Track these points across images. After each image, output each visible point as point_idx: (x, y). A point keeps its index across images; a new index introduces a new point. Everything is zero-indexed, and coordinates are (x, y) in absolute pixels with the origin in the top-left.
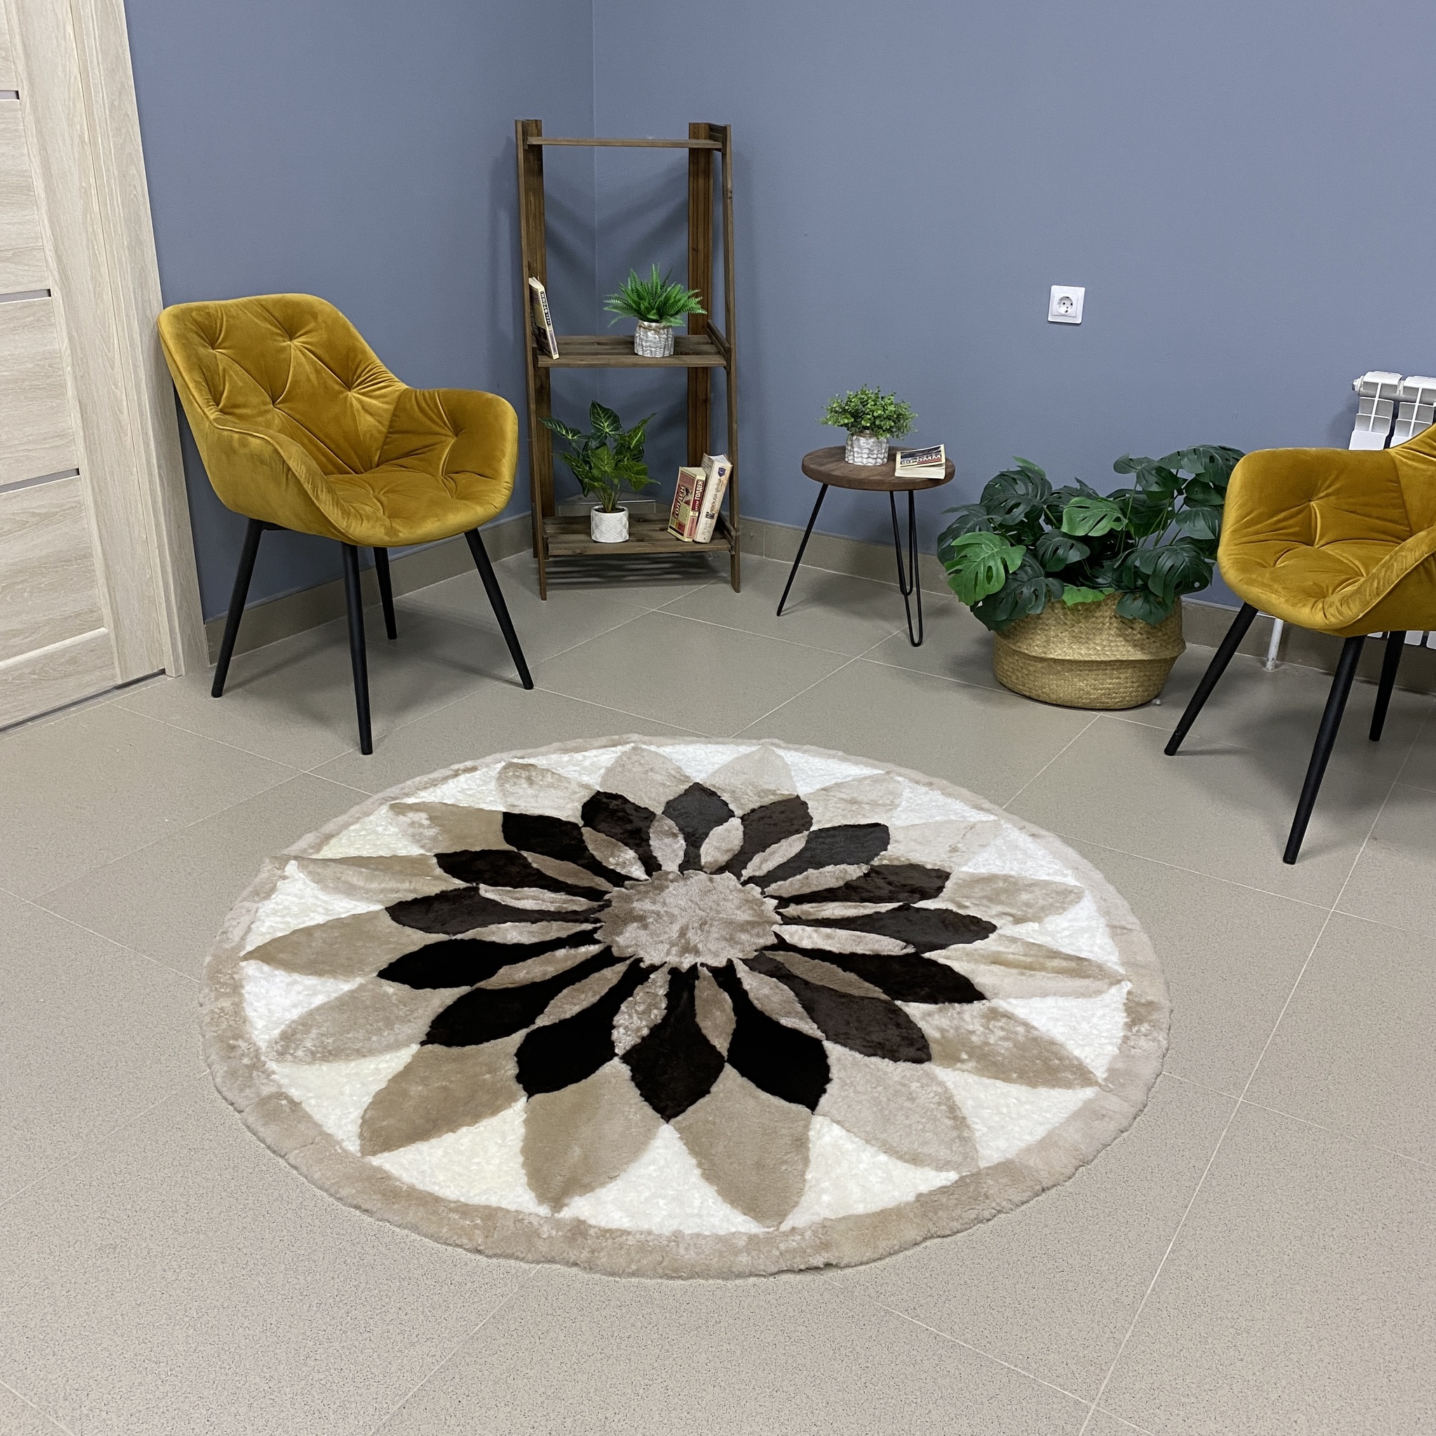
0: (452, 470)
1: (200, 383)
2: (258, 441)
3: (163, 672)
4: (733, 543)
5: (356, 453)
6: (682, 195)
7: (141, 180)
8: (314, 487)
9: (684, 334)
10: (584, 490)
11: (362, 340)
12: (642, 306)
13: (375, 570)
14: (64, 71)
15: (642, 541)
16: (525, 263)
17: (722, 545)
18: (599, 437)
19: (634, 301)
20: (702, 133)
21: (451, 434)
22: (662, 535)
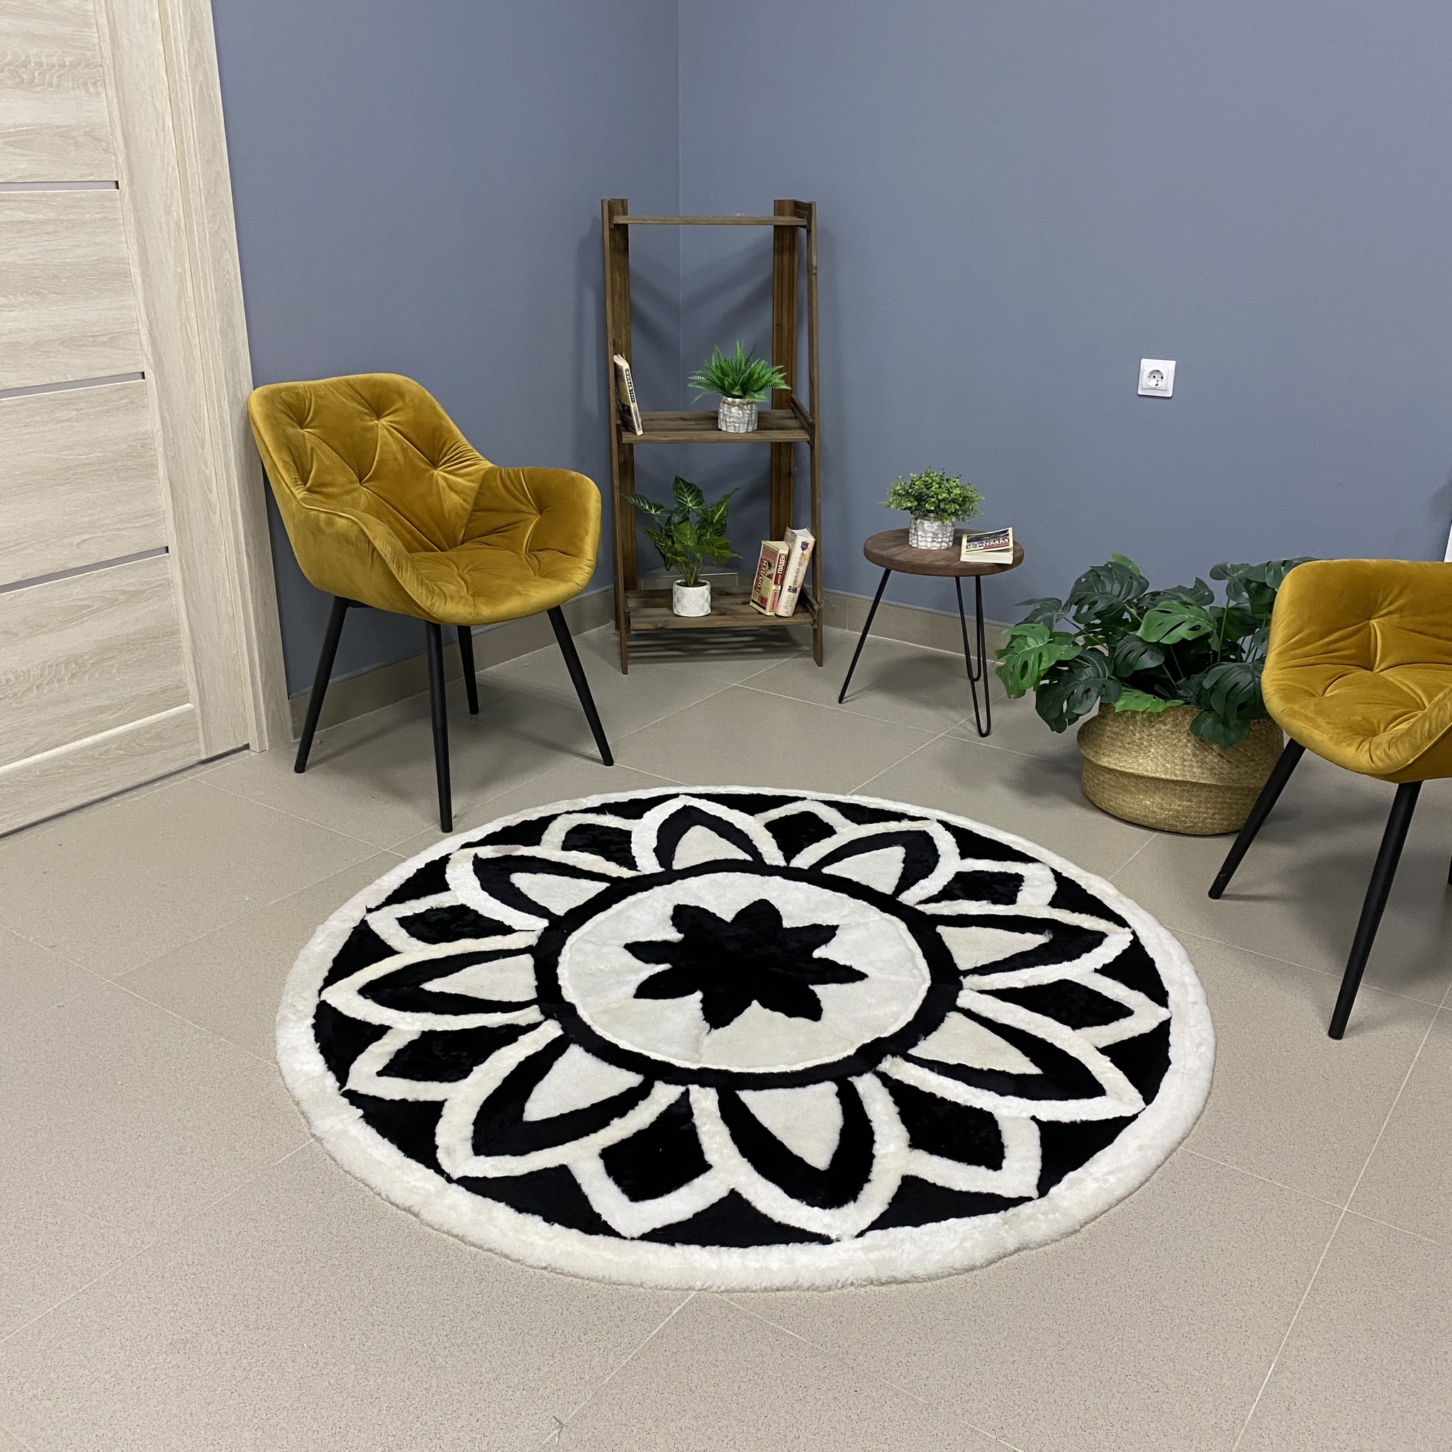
0: (536, 548)
1: (288, 462)
2: (344, 521)
3: (247, 747)
4: (816, 617)
5: (440, 530)
6: (766, 271)
7: (234, 265)
8: (399, 567)
9: (768, 409)
10: (666, 565)
11: (448, 418)
12: (726, 383)
13: (458, 643)
14: (163, 161)
15: (724, 614)
16: (610, 341)
17: (804, 619)
18: (682, 512)
19: (718, 378)
20: (788, 209)
21: (534, 512)
22: (744, 609)
